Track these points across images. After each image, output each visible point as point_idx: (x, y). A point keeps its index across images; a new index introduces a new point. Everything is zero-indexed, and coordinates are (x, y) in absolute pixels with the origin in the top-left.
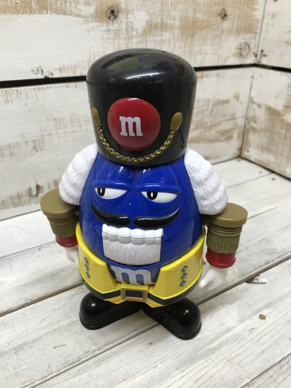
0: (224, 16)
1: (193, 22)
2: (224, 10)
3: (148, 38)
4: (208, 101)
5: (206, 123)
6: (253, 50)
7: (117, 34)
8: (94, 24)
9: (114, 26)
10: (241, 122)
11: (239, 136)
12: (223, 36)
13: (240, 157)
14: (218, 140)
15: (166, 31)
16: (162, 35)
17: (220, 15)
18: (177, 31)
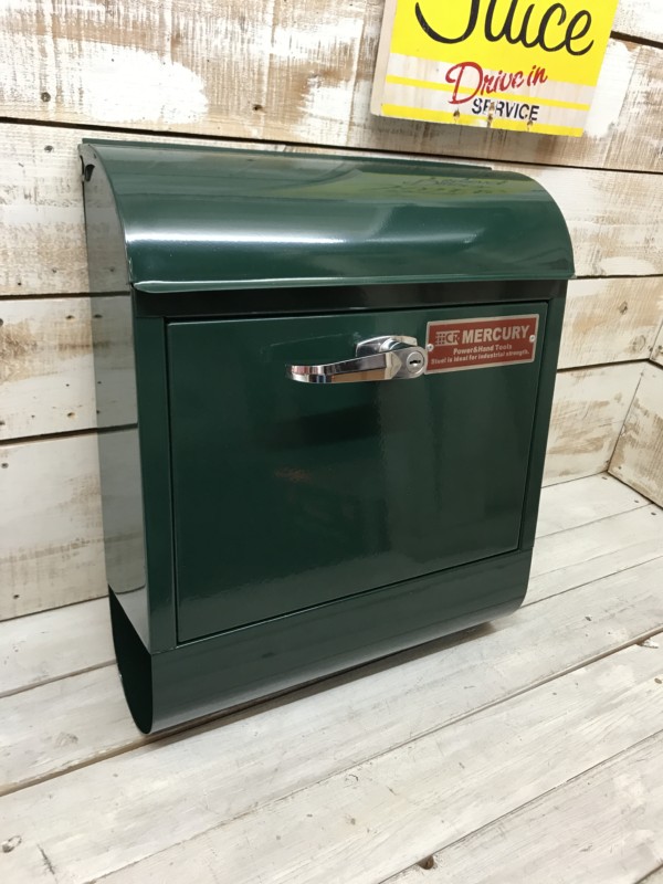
2: (625, 303)
4: (584, 403)
6: (650, 343)
10: (616, 428)
11: (610, 445)
14: (585, 451)
17: (619, 308)
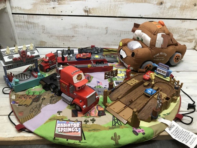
0: (195, 5)
1: (185, 6)
3: (170, 9)
5: (183, 35)
7: (161, 8)
8: (156, 6)
9: (161, 6)
12: (194, 11)
13: (194, 49)
15: (175, 8)
16: (174, 9)
18: (179, 8)
